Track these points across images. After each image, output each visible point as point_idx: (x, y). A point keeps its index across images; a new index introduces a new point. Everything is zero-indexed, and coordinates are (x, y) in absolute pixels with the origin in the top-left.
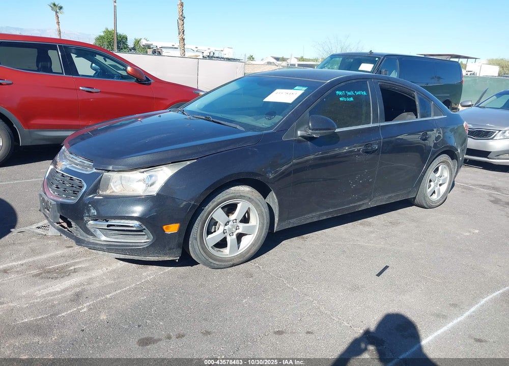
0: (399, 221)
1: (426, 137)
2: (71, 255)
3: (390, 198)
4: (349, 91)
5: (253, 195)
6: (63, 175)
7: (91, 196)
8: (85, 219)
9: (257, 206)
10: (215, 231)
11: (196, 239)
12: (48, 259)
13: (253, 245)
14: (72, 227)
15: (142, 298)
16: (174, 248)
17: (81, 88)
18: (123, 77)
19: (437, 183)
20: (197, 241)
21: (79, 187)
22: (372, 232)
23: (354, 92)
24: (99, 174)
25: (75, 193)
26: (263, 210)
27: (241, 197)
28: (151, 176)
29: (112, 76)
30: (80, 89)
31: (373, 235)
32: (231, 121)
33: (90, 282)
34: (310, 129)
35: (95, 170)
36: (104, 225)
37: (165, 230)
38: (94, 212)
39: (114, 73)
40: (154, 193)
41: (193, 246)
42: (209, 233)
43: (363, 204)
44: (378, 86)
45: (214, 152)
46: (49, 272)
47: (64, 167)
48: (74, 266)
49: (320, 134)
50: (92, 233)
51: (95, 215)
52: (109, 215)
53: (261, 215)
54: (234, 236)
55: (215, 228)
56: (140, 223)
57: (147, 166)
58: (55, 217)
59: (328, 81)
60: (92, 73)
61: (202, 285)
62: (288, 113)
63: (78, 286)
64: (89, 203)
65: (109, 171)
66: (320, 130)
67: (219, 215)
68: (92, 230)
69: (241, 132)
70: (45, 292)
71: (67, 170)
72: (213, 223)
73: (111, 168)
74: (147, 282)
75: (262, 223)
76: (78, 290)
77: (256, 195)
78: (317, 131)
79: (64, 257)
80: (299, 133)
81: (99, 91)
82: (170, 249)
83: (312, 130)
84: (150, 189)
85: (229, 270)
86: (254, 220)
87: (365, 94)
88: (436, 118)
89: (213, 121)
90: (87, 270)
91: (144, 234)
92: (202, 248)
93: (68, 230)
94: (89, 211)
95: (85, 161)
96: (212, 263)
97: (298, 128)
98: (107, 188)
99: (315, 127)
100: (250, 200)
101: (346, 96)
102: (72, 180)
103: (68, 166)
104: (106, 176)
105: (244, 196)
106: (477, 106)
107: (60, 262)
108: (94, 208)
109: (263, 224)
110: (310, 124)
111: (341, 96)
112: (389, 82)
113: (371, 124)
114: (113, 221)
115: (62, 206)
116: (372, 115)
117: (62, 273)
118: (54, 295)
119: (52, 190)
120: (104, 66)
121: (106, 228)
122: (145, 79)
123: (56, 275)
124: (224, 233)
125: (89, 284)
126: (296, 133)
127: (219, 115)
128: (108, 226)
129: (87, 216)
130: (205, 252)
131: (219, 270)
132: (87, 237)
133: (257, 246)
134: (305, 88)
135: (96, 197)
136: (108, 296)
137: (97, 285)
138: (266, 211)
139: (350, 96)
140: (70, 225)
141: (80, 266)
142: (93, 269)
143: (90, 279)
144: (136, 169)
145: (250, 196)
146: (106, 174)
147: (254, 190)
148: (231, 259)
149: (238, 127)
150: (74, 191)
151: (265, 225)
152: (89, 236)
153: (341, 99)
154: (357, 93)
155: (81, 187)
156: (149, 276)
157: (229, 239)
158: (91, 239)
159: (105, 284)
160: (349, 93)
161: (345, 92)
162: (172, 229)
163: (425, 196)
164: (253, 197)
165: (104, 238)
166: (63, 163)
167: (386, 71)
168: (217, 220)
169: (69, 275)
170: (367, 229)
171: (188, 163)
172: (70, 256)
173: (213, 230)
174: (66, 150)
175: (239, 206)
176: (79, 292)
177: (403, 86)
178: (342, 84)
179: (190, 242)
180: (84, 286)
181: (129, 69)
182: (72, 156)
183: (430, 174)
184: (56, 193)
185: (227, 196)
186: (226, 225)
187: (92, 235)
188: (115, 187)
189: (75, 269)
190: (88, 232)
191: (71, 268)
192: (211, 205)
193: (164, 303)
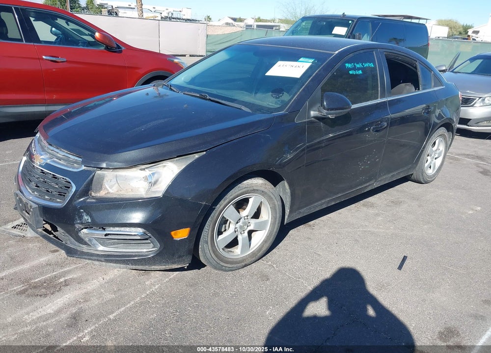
0: (400, 200)
1: (428, 111)
2: (58, 262)
3: (393, 176)
4: (358, 63)
5: (266, 188)
6: (43, 172)
7: (82, 199)
8: (77, 226)
9: (270, 199)
10: (225, 230)
11: (207, 243)
12: (32, 269)
13: (265, 241)
14: (57, 231)
15: (152, 317)
16: (183, 256)
17: (44, 57)
18: (90, 44)
19: (433, 157)
20: (208, 244)
21: (66, 187)
22: (377, 215)
23: (362, 65)
24: (90, 172)
25: (62, 195)
26: (276, 203)
27: (254, 191)
28: (153, 174)
29: (75, 42)
30: (43, 59)
31: (380, 218)
32: (233, 100)
33: (87, 297)
34: (324, 108)
35: (83, 168)
36: (100, 233)
37: (174, 236)
38: (87, 218)
39: (79, 39)
40: (160, 195)
41: (203, 250)
42: (220, 233)
43: (369, 185)
44: (385, 57)
45: (224, 141)
46: (35, 287)
47: (43, 162)
48: (64, 277)
49: (336, 114)
50: (85, 242)
51: (88, 222)
52: (106, 222)
53: (273, 209)
54: (246, 234)
55: (225, 226)
56: (144, 230)
57: (149, 161)
58: (38, 222)
59: (337, 52)
60: (53, 38)
61: (215, 294)
62: (298, 91)
63: (74, 305)
64: (81, 208)
65: (101, 168)
66: (336, 109)
67: (230, 212)
68: (87, 240)
69: (248, 114)
70: (35, 315)
71: (48, 166)
72: (225, 221)
73: (104, 165)
74: (153, 293)
75: (274, 218)
76: (74, 310)
77: (269, 187)
78: (332, 112)
79: (50, 265)
80: (313, 113)
81: (65, 60)
82: (180, 257)
83: (328, 110)
84: (154, 189)
85: (242, 271)
86: (266, 215)
87: (372, 66)
88: (436, 89)
89: (210, 100)
90: (80, 281)
91: (150, 242)
92: (214, 252)
93: (55, 236)
94: (81, 217)
95: (70, 156)
96: (223, 266)
97: (311, 107)
98: (101, 188)
99: (331, 107)
100: (263, 193)
101: (354, 69)
102: (56, 178)
103: (48, 161)
104: (99, 175)
105: (257, 190)
106: (452, 72)
107: (47, 273)
108: (88, 214)
109: (276, 219)
110: (325, 103)
111: (350, 69)
112: (394, 51)
113: (379, 99)
114: (111, 228)
115: (46, 211)
116: (379, 89)
117: (51, 287)
118: (47, 319)
119: (31, 188)
120: (67, 30)
121: (104, 237)
122: (116, 46)
123: (44, 290)
124: (235, 232)
125: (86, 301)
126: (309, 113)
127: (214, 92)
128: (106, 235)
129: (79, 223)
130: (217, 256)
131: (230, 272)
132: (80, 247)
133: (269, 243)
134: (312, 60)
135: (88, 200)
136: (111, 317)
137: (95, 302)
138: (278, 204)
139: (359, 69)
140: (55, 230)
141: (71, 277)
142: (87, 280)
143: (85, 293)
144: (135, 166)
145: (263, 189)
146: (99, 172)
147: (267, 182)
148: (243, 260)
149: (243, 108)
150: (59, 192)
151: (277, 219)
152: (81, 245)
153: (351, 72)
154: (365, 66)
155: (69, 188)
156: (154, 285)
157: (240, 239)
158: (85, 249)
159: (105, 300)
160: (358, 66)
161: (354, 64)
162: (181, 234)
163: (423, 172)
164: (266, 190)
165: (101, 248)
166: (42, 157)
167: (360, 34)
168: (227, 218)
169: (60, 290)
170: (371, 211)
171: (197, 156)
172: (57, 264)
173: (223, 229)
174: (42, 138)
175: (251, 201)
176: (75, 313)
177: (406, 55)
178: (351, 55)
179: (200, 246)
180: (80, 304)
181: (97, 35)
182: (52, 148)
183: (429, 149)
184: (36, 193)
185: (240, 192)
186: (237, 223)
187: (86, 243)
188: (111, 188)
189: (65, 281)
190: (81, 240)
191: (62, 280)
192: (223, 203)
193: (178, 322)
